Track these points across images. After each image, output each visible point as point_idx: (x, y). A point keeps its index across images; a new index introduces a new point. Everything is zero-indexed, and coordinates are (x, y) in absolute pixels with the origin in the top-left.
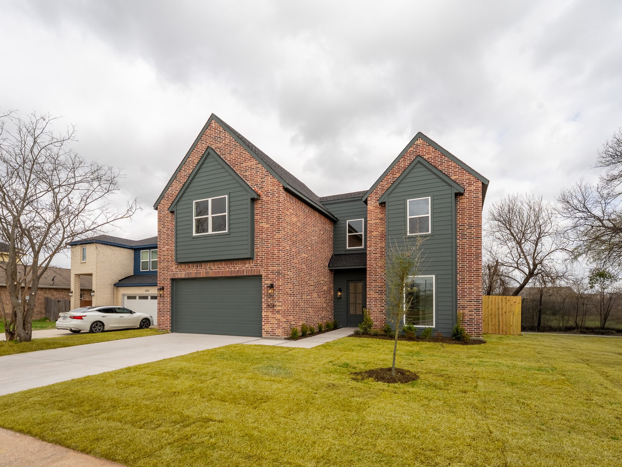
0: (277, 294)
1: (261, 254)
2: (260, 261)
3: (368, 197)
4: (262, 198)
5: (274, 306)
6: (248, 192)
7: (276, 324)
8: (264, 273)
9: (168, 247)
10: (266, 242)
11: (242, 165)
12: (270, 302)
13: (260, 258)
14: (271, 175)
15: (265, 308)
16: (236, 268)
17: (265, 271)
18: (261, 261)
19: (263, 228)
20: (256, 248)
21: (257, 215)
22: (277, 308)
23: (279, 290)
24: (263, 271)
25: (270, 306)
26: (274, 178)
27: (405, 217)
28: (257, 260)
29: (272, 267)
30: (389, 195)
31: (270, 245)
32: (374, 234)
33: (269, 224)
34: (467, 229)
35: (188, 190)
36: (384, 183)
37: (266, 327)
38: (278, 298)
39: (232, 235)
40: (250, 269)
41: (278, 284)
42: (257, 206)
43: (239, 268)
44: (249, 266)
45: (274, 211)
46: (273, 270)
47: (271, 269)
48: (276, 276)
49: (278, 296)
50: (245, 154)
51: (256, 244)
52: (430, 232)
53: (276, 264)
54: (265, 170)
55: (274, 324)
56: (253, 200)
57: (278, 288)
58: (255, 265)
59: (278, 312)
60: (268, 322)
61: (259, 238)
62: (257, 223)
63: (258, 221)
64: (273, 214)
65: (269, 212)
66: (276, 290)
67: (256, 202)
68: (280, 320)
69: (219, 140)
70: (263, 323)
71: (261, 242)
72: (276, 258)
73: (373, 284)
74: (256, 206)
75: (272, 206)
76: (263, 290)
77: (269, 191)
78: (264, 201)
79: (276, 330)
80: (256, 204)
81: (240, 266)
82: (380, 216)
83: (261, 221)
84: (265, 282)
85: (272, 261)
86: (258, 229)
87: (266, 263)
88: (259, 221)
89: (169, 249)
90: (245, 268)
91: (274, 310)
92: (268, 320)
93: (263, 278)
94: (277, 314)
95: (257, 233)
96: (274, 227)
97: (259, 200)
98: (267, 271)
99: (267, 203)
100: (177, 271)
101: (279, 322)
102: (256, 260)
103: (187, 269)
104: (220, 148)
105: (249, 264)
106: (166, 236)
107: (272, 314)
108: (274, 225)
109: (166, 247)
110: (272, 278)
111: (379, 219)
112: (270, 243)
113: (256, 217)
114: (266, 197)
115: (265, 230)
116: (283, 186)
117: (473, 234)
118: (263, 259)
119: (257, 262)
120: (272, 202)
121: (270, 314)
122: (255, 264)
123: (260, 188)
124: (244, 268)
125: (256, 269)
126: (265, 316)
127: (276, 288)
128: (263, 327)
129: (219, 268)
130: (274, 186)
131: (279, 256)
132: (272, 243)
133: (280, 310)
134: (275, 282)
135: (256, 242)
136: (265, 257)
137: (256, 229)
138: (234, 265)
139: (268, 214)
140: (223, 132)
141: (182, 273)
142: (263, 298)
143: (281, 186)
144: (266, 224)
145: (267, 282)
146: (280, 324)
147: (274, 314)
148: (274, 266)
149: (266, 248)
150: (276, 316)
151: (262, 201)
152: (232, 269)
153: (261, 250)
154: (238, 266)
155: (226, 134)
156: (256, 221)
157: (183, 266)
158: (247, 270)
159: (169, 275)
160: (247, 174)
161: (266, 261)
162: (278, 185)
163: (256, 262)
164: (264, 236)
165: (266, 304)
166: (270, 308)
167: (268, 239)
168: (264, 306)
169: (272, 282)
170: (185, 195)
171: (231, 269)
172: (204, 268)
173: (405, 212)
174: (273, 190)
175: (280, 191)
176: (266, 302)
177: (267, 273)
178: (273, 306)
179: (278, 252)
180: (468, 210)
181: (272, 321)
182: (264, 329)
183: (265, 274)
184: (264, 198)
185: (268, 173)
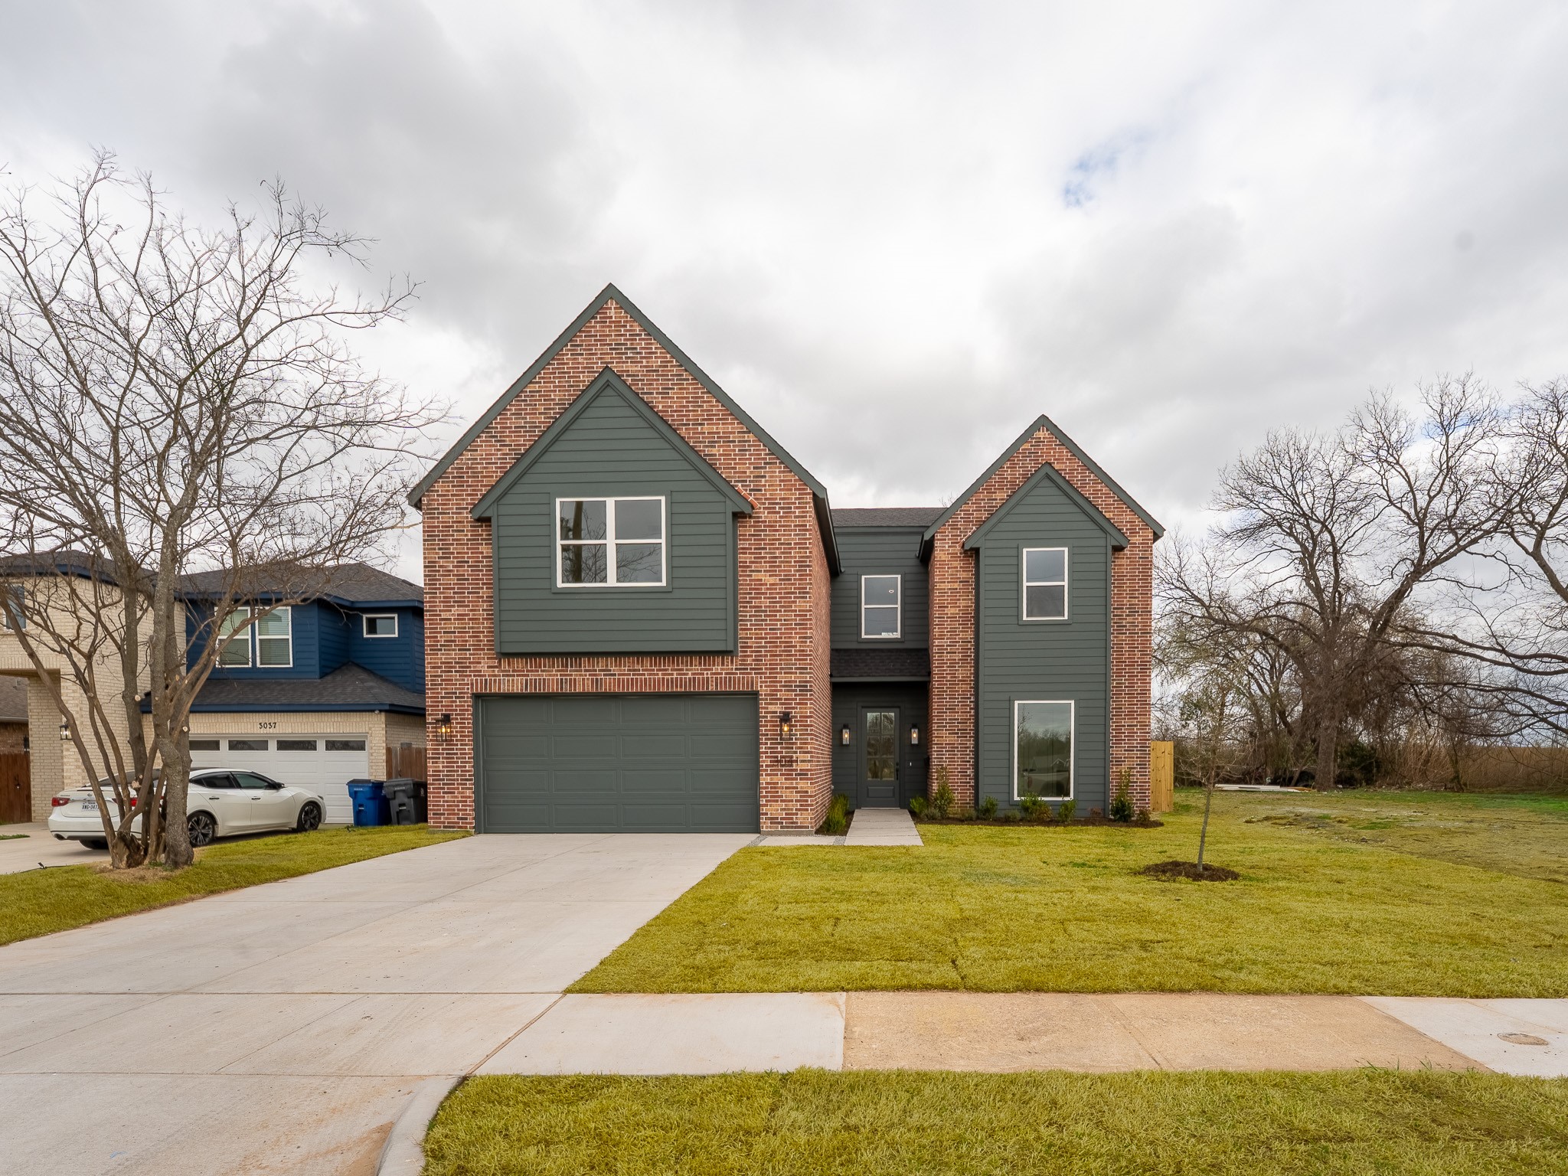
0: (800, 735)
1: (757, 643)
2: (754, 660)
3: (937, 532)
4: (756, 513)
5: (792, 761)
6: (724, 495)
7: (796, 801)
8: (766, 686)
9: (461, 611)
10: (769, 616)
11: (699, 427)
12: (782, 752)
13: (752, 652)
14: (781, 463)
15: (767, 766)
16: (684, 674)
17: (766, 682)
18: (757, 660)
19: (761, 585)
20: (742, 629)
21: (746, 553)
22: (800, 766)
23: (805, 726)
24: (761, 682)
25: (781, 761)
26: (791, 471)
27: (1019, 582)
28: (745, 656)
29: (785, 673)
30: (986, 534)
31: (781, 625)
32: (950, 611)
33: (776, 575)
34: (1127, 615)
35: (538, 468)
36: (971, 507)
37: (770, 809)
38: (801, 743)
39: (677, 594)
40: (726, 678)
41: (802, 712)
42: (745, 531)
43: (693, 674)
44: (722, 669)
45: (790, 548)
46: (789, 682)
47: (782, 678)
48: (796, 695)
49: (801, 739)
50: (709, 402)
51: (741, 620)
52: (1066, 618)
53: (796, 669)
54: (765, 450)
55: (792, 801)
56: (738, 516)
57: (801, 721)
58: (740, 669)
59: (803, 774)
60: (776, 798)
61: (750, 607)
62: (746, 571)
63: (748, 567)
64: (787, 553)
65: (777, 549)
66: (796, 726)
67: (742, 522)
68: (807, 792)
69: (631, 355)
70: (763, 801)
71: (754, 616)
72: (796, 655)
73: (947, 716)
74: (740, 531)
75: (784, 535)
76: (762, 726)
77: (776, 499)
78: (762, 522)
79: (797, 814)
80: (740, 526)
81: (697, 668)
82: (962, 575)
83: (755, 567)
84: (767, 708)
85: (787, 660)
86: (748, 585)
87: (770, 664)
88: (751, 567)
89: (468, 615)
90: (712, 674)
91: (792, 770)
92: (777, 792)
93: (762, 699)
94: (801, 779)
95: (745, 594)
96: (789, 584)
97: (750, 517)
98: (774, 682)
99: (772, 526)
100: (495, 676)
101: (804, 796)
102: (741, 656)
103: (532, 671)
104: (634, 376)
105: (723, 664)
106: (453, 580)
107: (786, 779)
108: (790, 580)
109: (456, 611)
110: (785, 699)
111: (960, 582)
112: (781, 620)
113: (741, 557)
114: (768, 513)
115: (768, 589)
116: (814, 494)
117: (1137, 626)
118: (761, 656)
119: (744, 660)
120: (784, 526)
121: (780, 780)
122: (741, 665)
123: (750, 490)
124: (707, 674)
125: (743, 678)
126: (767, 783)
127: (795, 721)
128: (764, 810)
129: (634, 670)
130: (791, 490)
131: (803, 651)
132: (785, 620)
133: (808, 770)
134: (793, 708)
135: (741, 616)
136: (766, 651)
137: (742, 585)
138: (678, 665)
139: (775, 553)
140: (643, 337)
141: (513, 680)
142: (762, 744)
143: (809, 494)
144: (770, 576)
145: (771, 708)
146: (807, 801)
147: (793, 779)
148: (791, 673)
149: (770, 629)
150: (797, 783)
151: (759, 522)
152: (672, 674)
153: (757, 634)
154: (691, 670)
155: (651, 344)
156: (740, 567)
157: (518, 663)
158: (717, 679)
159: (469, 685)
160: (714, 451)
161: (770, 660)
162: (799, 489)
163: (741, 660)
164: (765, 602)
165: (771, 757)
166: (782, 766)
167: (774, 611)
168: (765, 761)
169: (786, 708)
170: (526, 479)
171: (669, 674)
172: (586, 671)
173: (1019, 574)
174: (788, 499)
175: (806, 503)
176: (771, 753)
177: (772, 686)
178: (789, 761)
179: (802, 642)
180: (1128, 580)
181: (785, 794)
182: (767, 814)
183: (766, 691)
184: (764, 515)
185: (774, 459)
